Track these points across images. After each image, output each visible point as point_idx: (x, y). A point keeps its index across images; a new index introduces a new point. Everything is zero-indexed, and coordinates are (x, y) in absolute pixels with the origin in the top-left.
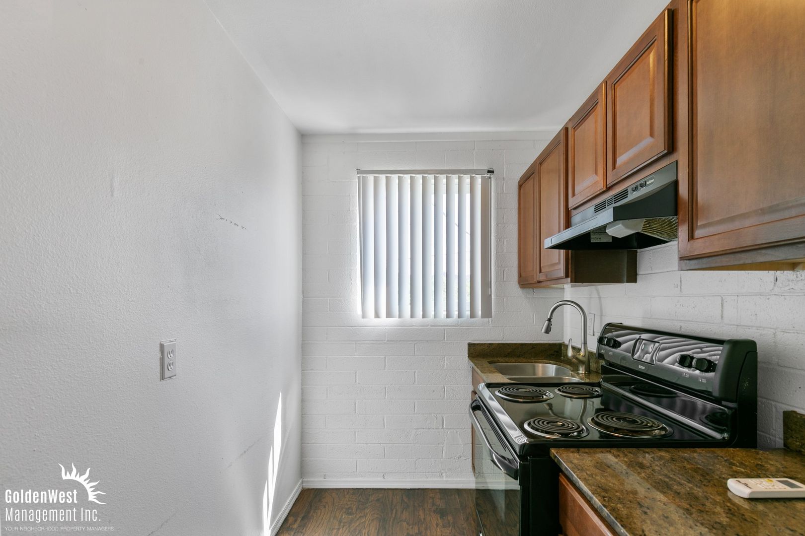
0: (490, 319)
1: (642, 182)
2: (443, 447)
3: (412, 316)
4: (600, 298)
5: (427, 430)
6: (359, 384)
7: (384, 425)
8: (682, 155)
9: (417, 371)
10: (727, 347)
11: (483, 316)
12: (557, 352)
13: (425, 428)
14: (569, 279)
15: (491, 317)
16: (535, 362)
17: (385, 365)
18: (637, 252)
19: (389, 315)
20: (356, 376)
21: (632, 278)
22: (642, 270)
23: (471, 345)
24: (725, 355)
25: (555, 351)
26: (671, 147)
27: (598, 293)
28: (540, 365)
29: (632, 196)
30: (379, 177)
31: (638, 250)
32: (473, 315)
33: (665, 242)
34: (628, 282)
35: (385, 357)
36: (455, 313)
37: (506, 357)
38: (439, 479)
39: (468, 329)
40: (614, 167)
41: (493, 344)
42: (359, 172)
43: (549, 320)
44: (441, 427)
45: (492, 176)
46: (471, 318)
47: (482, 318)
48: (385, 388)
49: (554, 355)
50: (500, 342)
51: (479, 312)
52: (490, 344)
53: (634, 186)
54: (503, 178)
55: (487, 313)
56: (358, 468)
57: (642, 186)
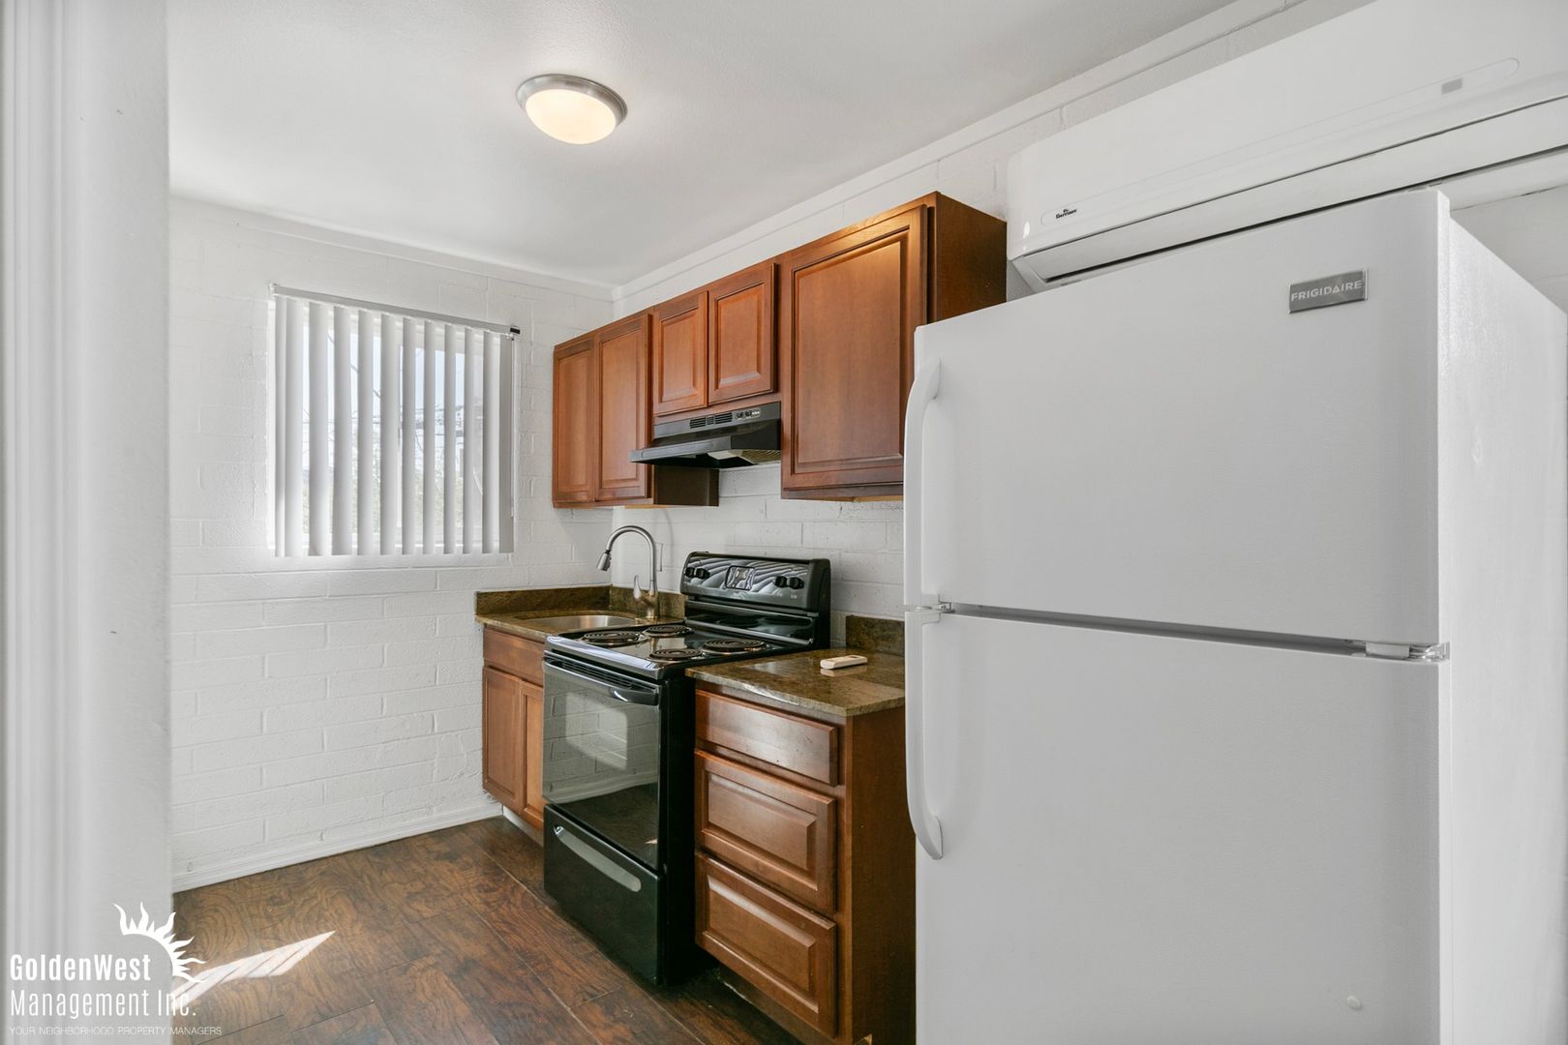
0: (510, 554)
1: (748, 410)
2: (432, 764)
3: (383, 551)
4: (670, 523)
5: (405, 741)
6: (270, 677)
7: (323, 745)
8: (785, 396)
9: (387, 645)
10: (811, 566)
11: (502, 550)
12: (604, 598)
13: (401, 737)
14: (652, 500)
15: (513, 551)
16: (577, 615)
17: (326, 640)
18: (718, 471)
19: (338, 549)
20: (263, 664)
21: (715, 501)
22: (725, 492)
23: (480, 596)
24: (810, 573)
25: (601, 598)
26: (776, 387)
27: (667, 517)
28: (587, 617)
29: (736, 421)
30: (319, 305)
31: (721, 470)
32: (486, 549)
33: (751, 464)
34: (710, 505)
35: (326, 626)
36: (458, 545)
37: (535, 610)
38: (426, 817)
39: (476, 570)
40: (717, 387)
41: (515, 592)
42: (278, 289)
43: (608, 552)
44: (430, 732)
45: (516, 336)
46: (483, 552)
47: (501, 552)
48: (326, 680)
49: (598, 603)
50: (525, 589)
51: (495, 544)
52: (510, 592)
53: (739, 412)
54: (531, 342)
55: (507, 545)
56: (267, 834)
57: (747, 414)
